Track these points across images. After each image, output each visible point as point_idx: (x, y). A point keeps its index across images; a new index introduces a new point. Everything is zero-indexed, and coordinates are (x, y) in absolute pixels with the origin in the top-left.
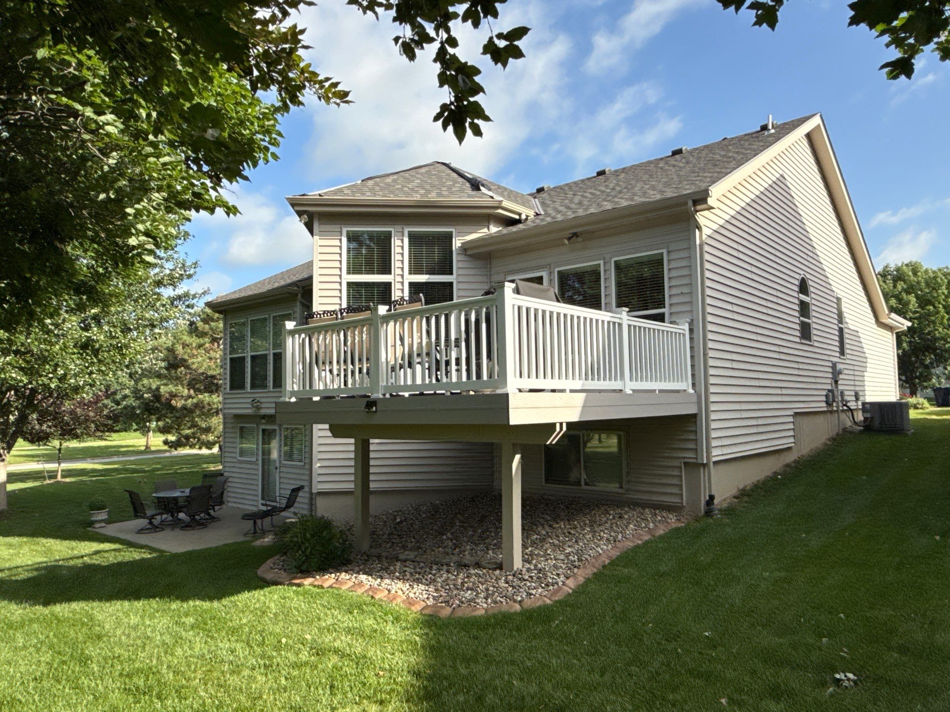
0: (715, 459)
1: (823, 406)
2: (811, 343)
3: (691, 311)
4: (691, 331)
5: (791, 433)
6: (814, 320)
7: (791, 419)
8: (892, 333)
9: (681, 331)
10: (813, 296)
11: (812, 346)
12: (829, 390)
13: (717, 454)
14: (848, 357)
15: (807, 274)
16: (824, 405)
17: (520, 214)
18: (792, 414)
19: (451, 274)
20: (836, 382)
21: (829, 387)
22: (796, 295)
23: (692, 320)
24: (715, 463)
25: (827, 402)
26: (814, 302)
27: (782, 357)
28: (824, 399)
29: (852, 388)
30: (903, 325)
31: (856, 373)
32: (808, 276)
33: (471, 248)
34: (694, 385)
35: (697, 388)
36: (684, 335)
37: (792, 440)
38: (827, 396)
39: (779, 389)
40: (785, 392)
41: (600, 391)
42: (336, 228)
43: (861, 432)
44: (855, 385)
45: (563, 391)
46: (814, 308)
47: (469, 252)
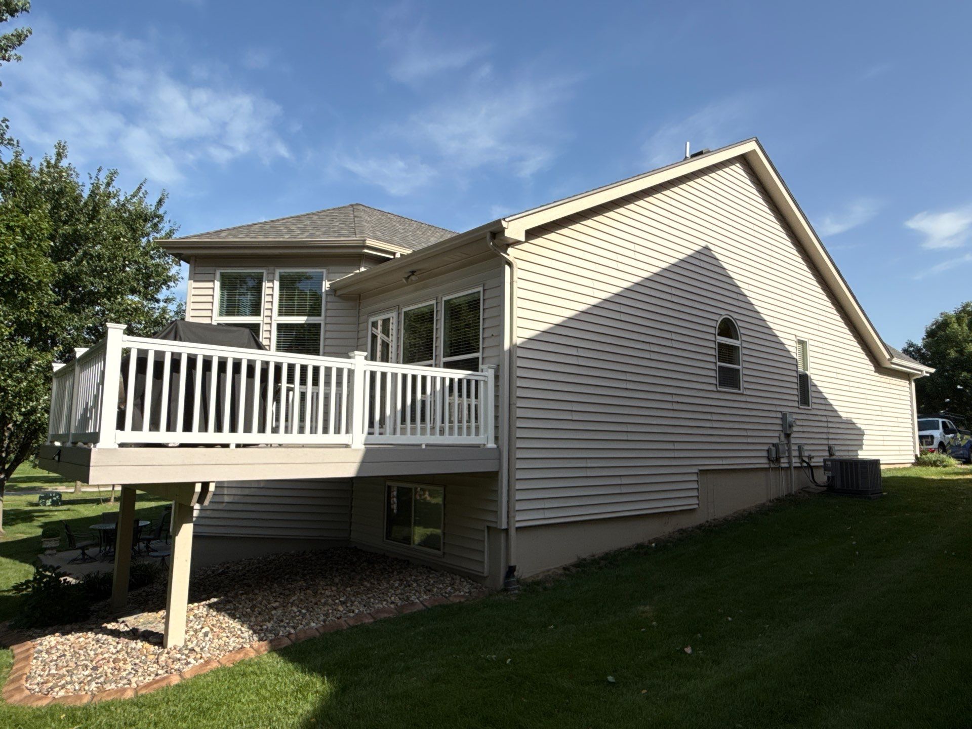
0: (518, 525)
1: (763, 463)
2: (741, 392)
3: (499, 355)
4: (497, 377)
5: (695, 493)
6: (746, 365)
7: (695, 478)
8: (909, 380)
9: (483, 378)
10: (744, 338)
11: (742, 394)
12: (774, 445)
13: (522, 519)
14: (814, 406)
15: (732, 314)
16: (765, 461)
17: (394, 254)
18: (696, 471)
19: (320, 315)
20: (788, 436)
21: (776, 441)
22: (712, 338)
23: (498, 365)
24: (518, 529)
25: (768, 458)
26: (745, 345)
27: (676, 407)
28: (765, 454)
29: (825, 442)
30: (921, 371)
31: (830, 425)
32: (735, 316)
33: (340, 289)
34: (496, 438)
35: (500, 442)
36: (486, 382)
37: (695, 501)
38: (768, 451)
39: (672, 444)
40: (677, 446)
41: (303, 446)
42: (210, 270)
43: (822, 493)
44: (828, 439)
45: (226, 446)
46: (745, 351)
47: (339, 293)
